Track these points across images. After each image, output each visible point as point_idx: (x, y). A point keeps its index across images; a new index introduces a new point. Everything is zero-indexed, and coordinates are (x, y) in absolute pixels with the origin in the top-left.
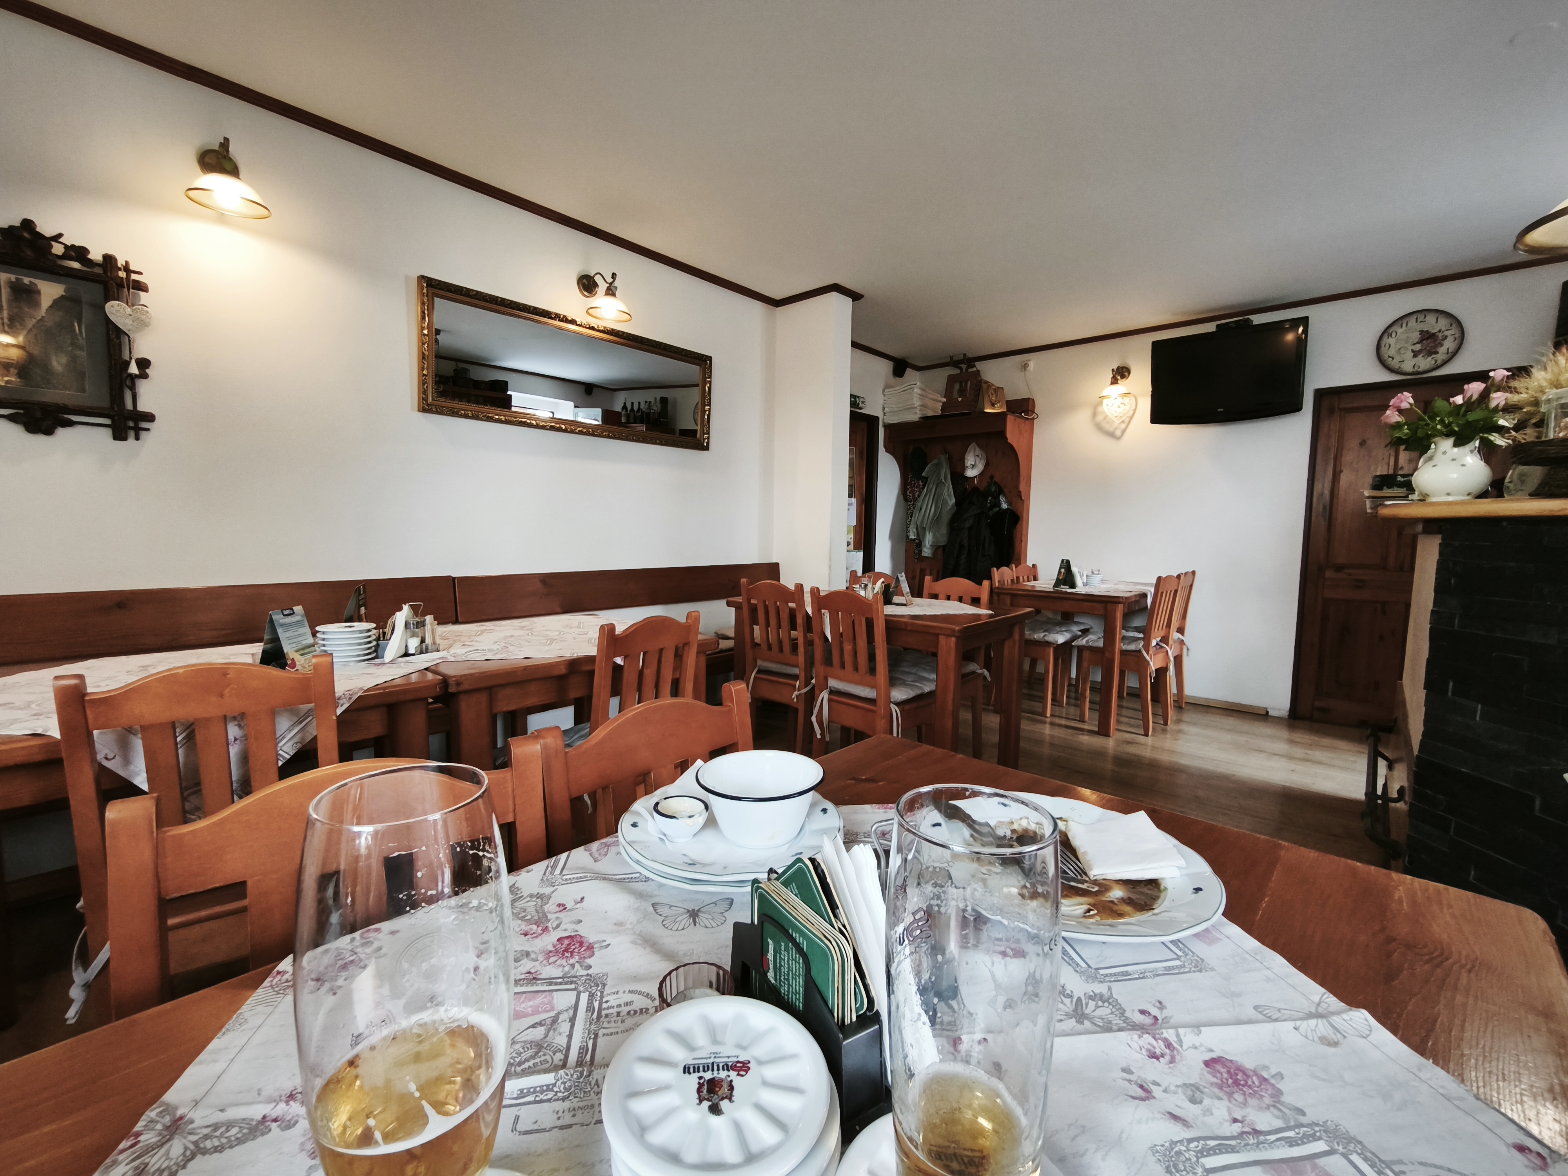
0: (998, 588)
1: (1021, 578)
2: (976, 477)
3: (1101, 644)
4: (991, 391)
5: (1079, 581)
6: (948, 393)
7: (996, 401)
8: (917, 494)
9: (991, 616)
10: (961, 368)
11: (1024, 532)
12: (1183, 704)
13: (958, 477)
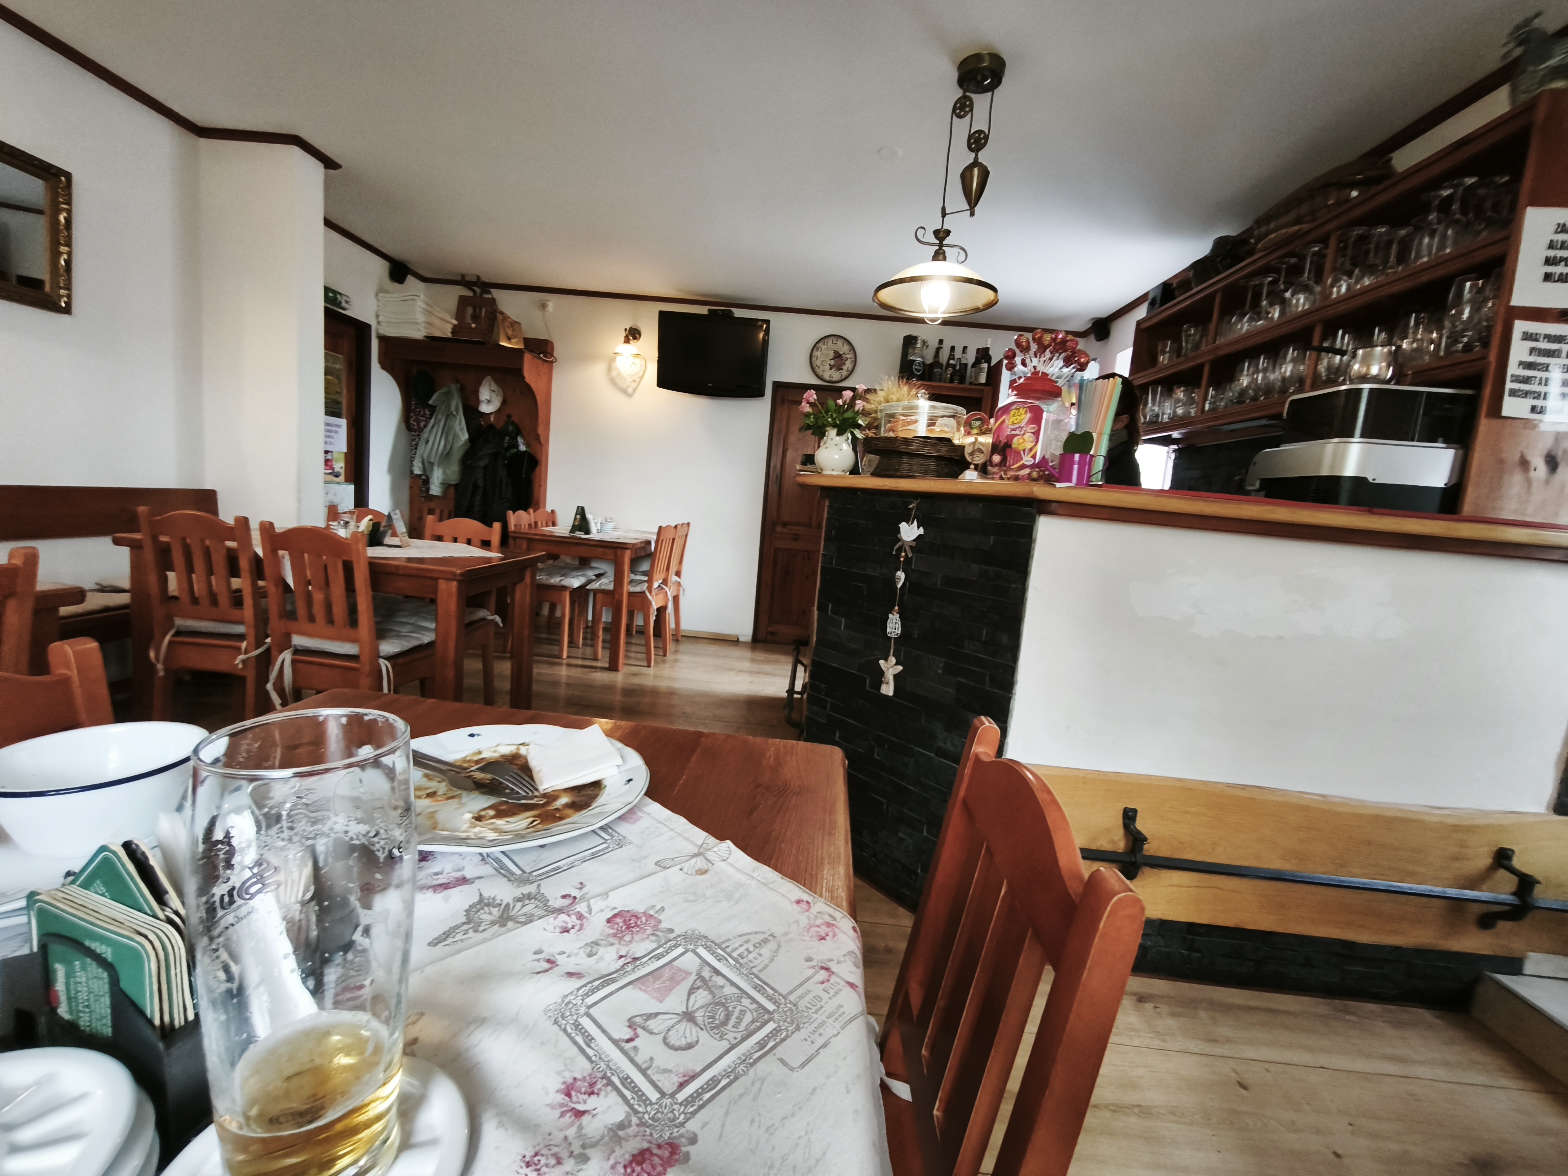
0: (514, 532)
1: (539, 523)
2: (491, 413)
3: (611, 587)
4: (507, 324)
5: (594, 528)
6: (459, 314)
7: (512, 335)
8: (422, 424)
9: (502, 559)
10: (474, 291)
11: (543, 477)
12: (679, 637)
13: (471, 412)
